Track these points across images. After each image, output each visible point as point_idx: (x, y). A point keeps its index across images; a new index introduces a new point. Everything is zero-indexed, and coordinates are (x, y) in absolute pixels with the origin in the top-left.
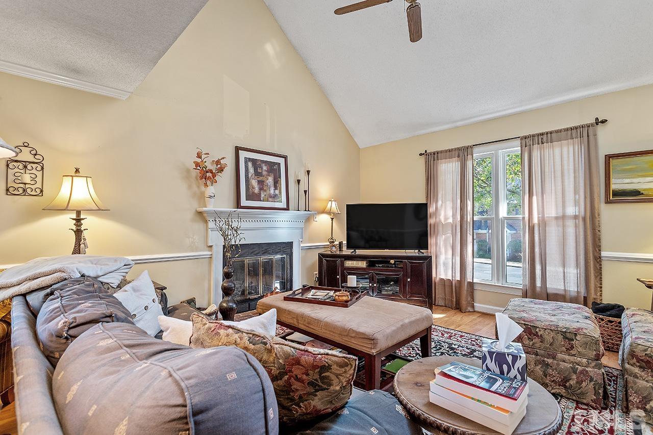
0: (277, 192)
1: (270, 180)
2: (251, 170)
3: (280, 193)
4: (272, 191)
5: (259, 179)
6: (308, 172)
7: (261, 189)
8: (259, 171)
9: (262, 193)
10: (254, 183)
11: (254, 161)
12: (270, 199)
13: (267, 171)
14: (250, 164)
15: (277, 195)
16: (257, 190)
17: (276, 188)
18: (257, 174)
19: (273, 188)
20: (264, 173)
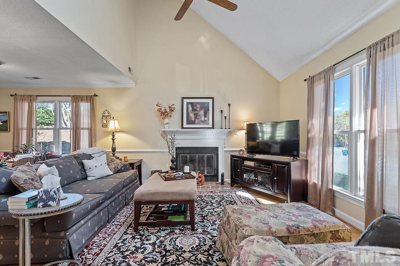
0: (206, 119)
1: (202, 112)
2: (190, 108)
3: (208, 119)
4: (203, 119)
5: (194, 113)
6: (229, 105)
7: (195, 118)
8: (195, 108)
9: (196, 120)
10: (192, 115)
11: (192, 104)
12: (201, 123)
13: (200, 108)
14: (190, 106)
15: (206, 120)
16: (193, 119)
17: (205, 116)
18: (194, 110)
19: (203, 117)
20: (198, 109)
